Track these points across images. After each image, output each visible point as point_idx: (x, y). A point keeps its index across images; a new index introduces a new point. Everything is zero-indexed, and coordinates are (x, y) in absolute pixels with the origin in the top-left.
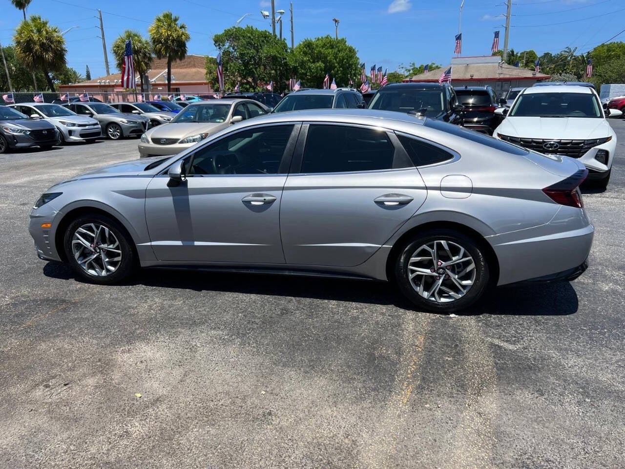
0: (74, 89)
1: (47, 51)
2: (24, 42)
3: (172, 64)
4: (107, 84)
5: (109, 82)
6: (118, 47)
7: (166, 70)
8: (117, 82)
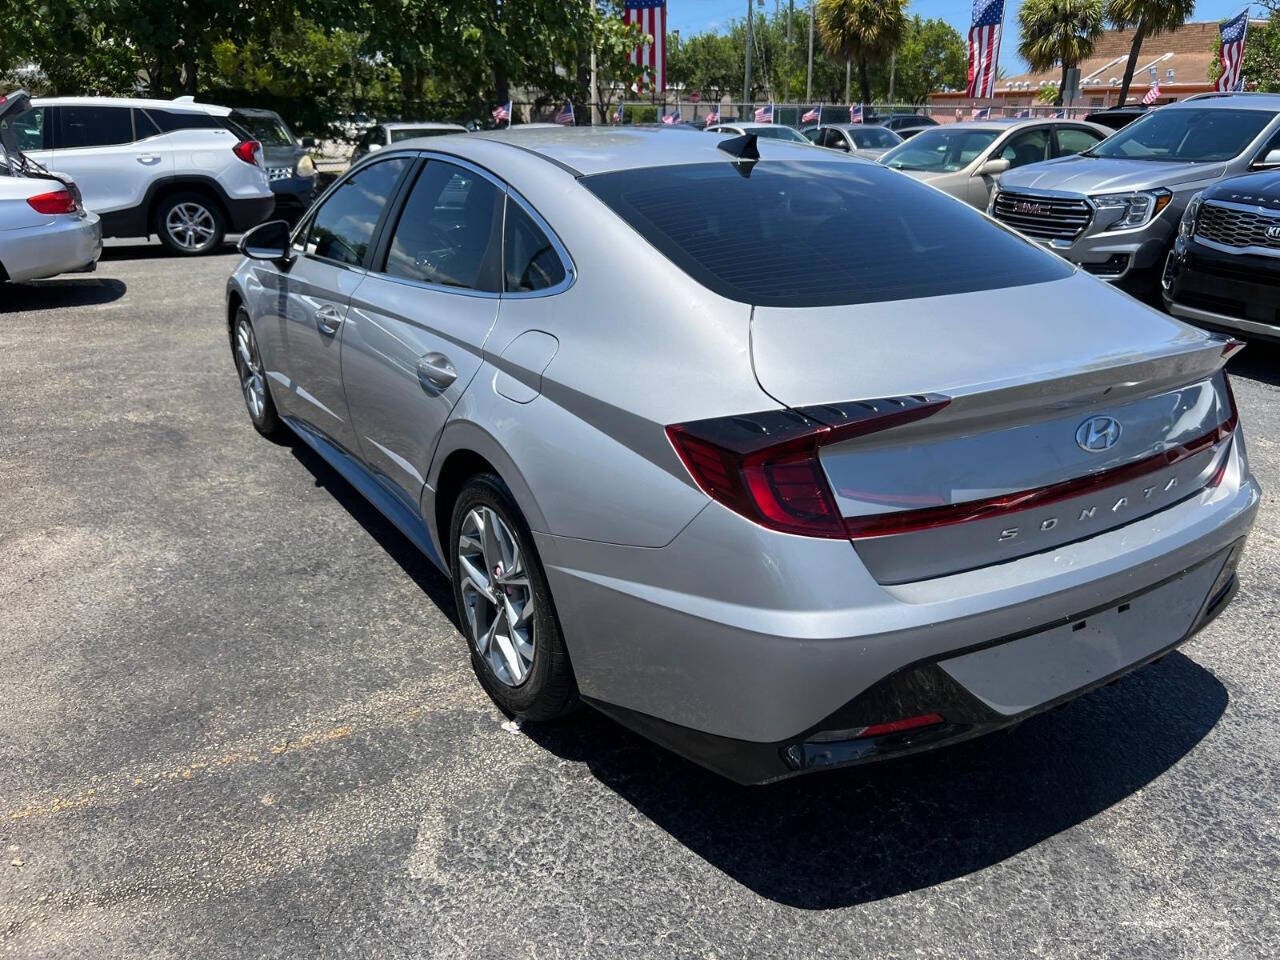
0: (957, 100)
1: (869, 24)
2: (834, 9)
3: (1145, 42)
4: (1024, 89)
5: (1028, 85)
6: (1030, 8)
7: (1126, 58)
8: (1044, 85)
